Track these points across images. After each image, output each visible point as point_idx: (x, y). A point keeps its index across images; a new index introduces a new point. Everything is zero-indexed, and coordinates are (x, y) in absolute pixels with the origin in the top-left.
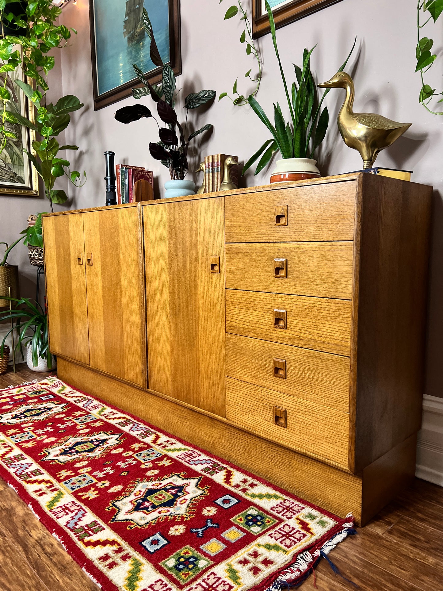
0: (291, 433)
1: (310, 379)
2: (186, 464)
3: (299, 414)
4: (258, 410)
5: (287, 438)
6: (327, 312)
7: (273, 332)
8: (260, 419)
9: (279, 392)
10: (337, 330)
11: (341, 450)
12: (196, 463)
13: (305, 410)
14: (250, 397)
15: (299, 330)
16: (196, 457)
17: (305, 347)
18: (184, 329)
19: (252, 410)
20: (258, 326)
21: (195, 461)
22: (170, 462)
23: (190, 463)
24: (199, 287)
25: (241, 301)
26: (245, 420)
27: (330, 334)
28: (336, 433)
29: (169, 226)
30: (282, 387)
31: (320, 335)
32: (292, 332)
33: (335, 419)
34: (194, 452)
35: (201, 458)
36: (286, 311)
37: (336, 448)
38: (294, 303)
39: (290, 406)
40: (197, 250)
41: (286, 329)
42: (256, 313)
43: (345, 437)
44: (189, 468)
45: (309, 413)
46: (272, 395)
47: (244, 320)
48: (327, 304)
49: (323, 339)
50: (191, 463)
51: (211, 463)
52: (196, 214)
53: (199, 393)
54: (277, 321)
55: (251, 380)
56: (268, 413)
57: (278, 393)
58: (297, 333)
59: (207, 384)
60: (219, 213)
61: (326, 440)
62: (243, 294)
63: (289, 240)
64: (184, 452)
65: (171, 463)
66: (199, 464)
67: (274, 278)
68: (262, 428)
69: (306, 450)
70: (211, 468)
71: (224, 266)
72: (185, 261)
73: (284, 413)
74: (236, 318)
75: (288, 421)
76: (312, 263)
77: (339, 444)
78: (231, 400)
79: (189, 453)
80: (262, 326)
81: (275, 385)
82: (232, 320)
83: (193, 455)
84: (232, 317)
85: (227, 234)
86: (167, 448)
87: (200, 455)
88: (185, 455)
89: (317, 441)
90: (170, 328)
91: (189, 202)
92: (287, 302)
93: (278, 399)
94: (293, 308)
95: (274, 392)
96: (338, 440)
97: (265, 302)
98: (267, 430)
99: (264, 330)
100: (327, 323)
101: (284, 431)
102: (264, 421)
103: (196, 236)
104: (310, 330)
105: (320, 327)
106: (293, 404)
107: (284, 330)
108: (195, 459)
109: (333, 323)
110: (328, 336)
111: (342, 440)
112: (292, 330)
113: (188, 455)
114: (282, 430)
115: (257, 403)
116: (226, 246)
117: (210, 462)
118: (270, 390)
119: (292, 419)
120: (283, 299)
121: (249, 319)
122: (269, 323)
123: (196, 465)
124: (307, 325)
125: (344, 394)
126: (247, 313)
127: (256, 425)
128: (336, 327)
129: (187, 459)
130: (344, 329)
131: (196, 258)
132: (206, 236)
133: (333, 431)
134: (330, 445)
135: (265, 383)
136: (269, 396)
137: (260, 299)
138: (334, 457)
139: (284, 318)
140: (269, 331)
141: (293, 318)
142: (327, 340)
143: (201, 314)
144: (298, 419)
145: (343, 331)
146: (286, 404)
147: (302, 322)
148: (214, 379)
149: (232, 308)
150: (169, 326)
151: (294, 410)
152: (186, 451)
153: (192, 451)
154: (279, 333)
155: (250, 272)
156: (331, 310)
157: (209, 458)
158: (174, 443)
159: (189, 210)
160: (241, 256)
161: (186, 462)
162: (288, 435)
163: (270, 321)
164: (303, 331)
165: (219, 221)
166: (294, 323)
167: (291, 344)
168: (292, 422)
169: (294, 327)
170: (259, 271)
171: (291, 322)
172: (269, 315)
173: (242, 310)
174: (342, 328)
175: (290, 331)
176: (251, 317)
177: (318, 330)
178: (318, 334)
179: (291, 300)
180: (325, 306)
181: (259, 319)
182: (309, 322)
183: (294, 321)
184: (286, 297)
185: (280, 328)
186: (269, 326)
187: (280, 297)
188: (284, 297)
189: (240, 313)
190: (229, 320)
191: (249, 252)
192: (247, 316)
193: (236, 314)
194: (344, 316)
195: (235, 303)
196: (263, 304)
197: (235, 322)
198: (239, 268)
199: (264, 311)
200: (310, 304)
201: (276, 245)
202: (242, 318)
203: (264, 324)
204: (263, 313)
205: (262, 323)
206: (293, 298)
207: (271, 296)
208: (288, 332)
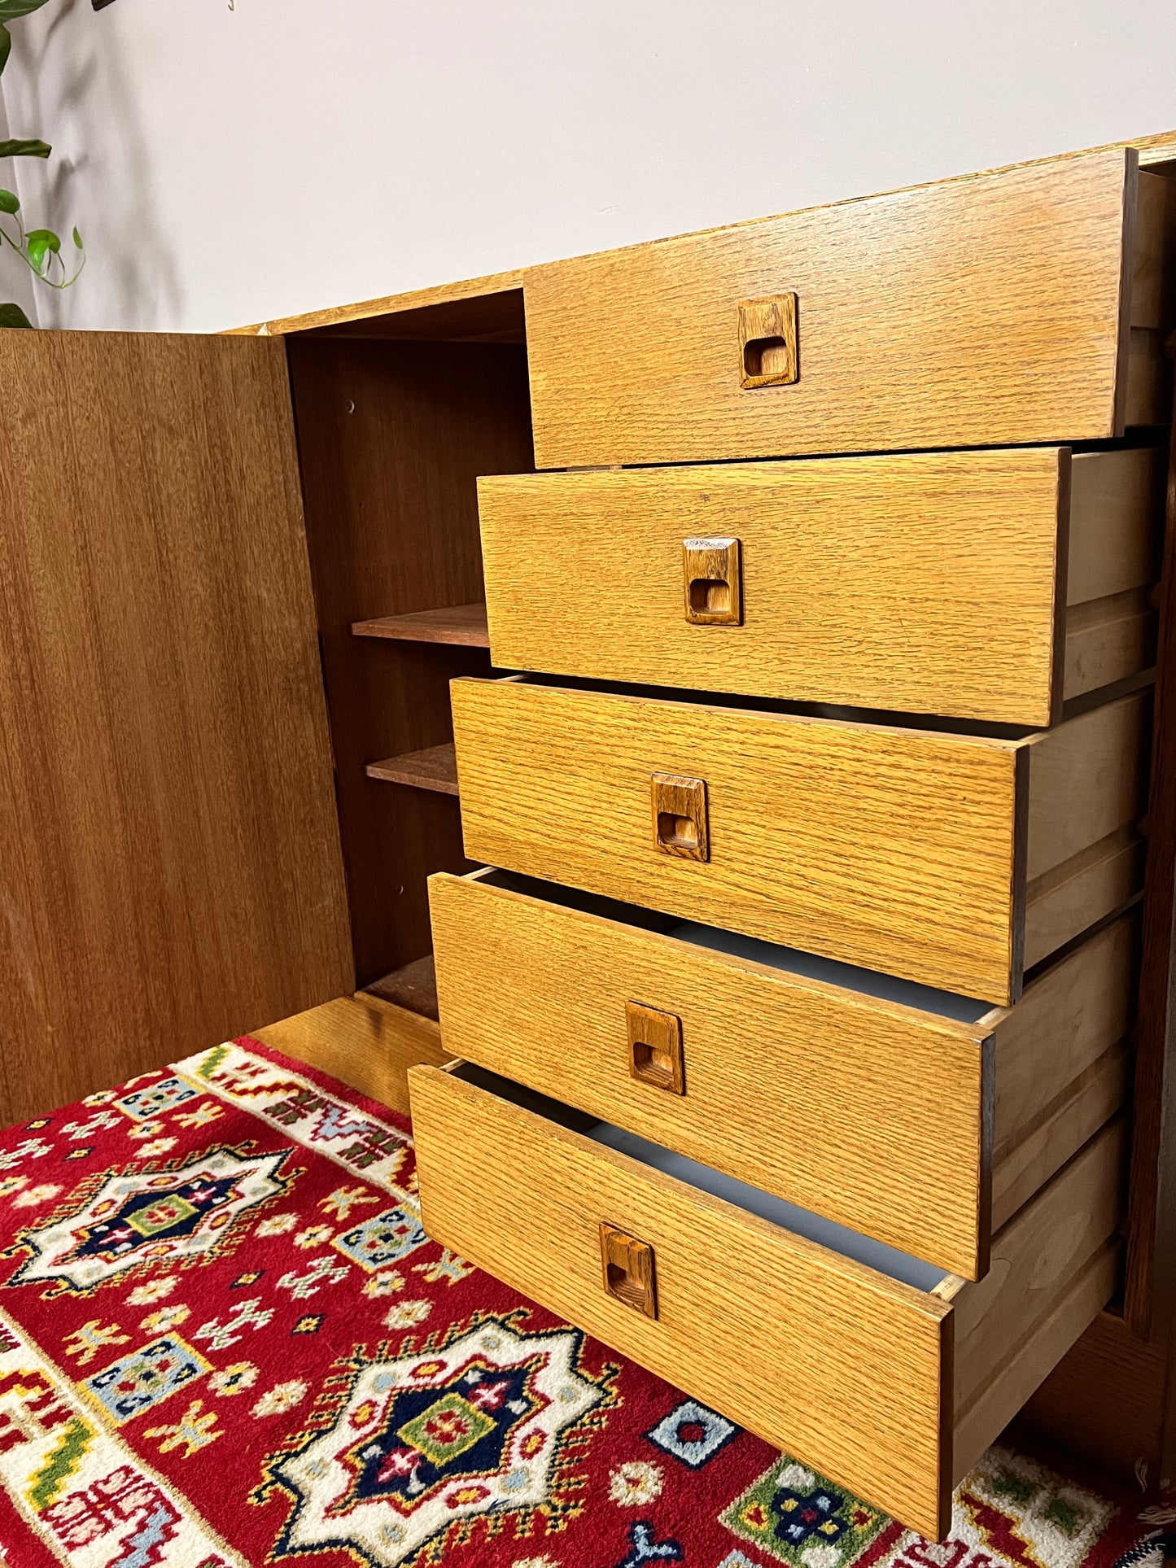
7: (652, 869)
10: (941, 883)
15: (764, 872)
20: (591, 842)
25: (515, 734)
27: (910, 897)
31: (861, 899)
32: (732, 877)
36: (706, 785)
38: (737, 747)
41: (707, 860)
42: (581, 785)
47: (530, 812)
48: (891, 759)
49: (876, 919)
54: (668, 825)
58: (759, 884)
62: (523, 704)
67: (685, 624)
74: (502, 805)
76: (853, 555)
80: (603, 844)
82: (487, 812)
84: (483, 799)
92: (706, 744)
94: (736, 772)
97: (612, 741)
99: (616, 859)
100: (892, 844)
104: (812, 873)
105: (861, 864)
107: (697, 866)
109: (923, 850)
110: (899, 907)
112: (736, 866)
120: (689, 729)
121: (551, 808)
122: (635, 831)
124: (799, 851)
126: (545, 783)
128: (937, 869)
130: (979, 879)
137: (594, 728)
139: (698, 814)
140: (636, 864)
141: (736, 815)
142: (896, 923)
145: (974, 890)
147: (777, 835)
149: (482, 761)
154: (677, 875)
156: (911, 787)
160: (543, 530)
163: (640, 821)
164: (783, 877)
166: (742, 838)
169: (741, 856)
170: (625, 597)
171: (728, 833)
172: (629, 794)
173: (520, 769)
174: (965, 876)
175: (727, 873)
176: (561, 802)
177: (853, 877)
178: (853, 891)
179: (726, 736)
180: (882, 770)
181: (590, 810)
182: (808, 838)
183: (743, 828)
184: (703, 724)
185: (684, 857)
186: (631, 843)
187: (675, 722)
188: (693, 721)
189: (515, 783)
190: (475, 809)
191: (575, 511)
192: (541, 796)
193: (496, 786)
194: (975, 820)
195: (491, 739)
196: (607, 749)
197: (500, 821)
198: (539, 584)
199: (610, 779)
200: (810, 757)
201: (691, 479)
202: (522, 802)
203: (615, 835)
204: (607, 789)
205: (606, 831)
206: (734, 726)
207: (636, 716)
208: (719, 877)
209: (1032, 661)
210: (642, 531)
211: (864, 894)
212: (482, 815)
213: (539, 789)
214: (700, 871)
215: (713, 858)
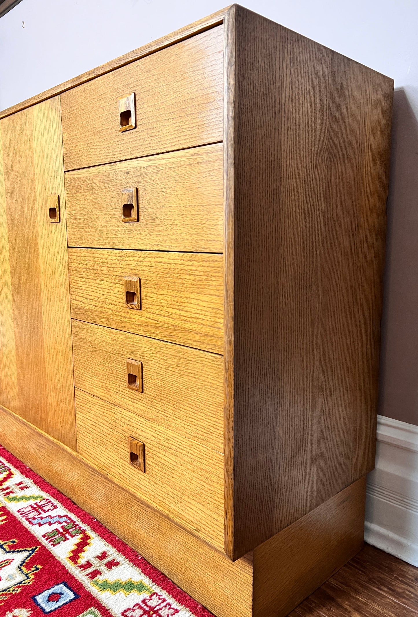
0: (151, 482)
1: (173, 393)
2: (26, 524)
3: (160, 451)
4: (111, 441)
5: (147, 490)
6: (192, 277)
7: (125, 315)
8: (115, 456)
9: (135, 413)
10: (205, 309)
11: (215, 516)
12: (42, 522)
13: (167, 445)
14: (102, 421)
15: (156, 311)
16: (48, 510)
17: (165, 339)
18: (28, 315)
19: (104, 441)
20: (107, 306)
21: (42, 518)
22: (2, 521)
23: (33, 521)
24: (40, 248)
25: (86, 267)
26: (98, 457)
27: (197, 315)
28: (207, 486)
29: (5, 155)
30: (139, 406)
31: (184, 318)
32: (148, 315)
33: (205, 462)
34: (50, 502)
35: (53, 513)
36: (140, 279)
37: (208, 512)
38: (149, 264)
39: (150, 437)
40: (35, 188)
41: (141, 309)
42: (104, 285)
43: (219, 496)
44: (26, 531)
45: (173, 451)
46: (127, 418)
48: (191, 263)
49: (187, 326)
50: (35, 522)
51: (66, 522)
52: (31, 130)
53: (47, 413)
54: (129, 297)
55: (103, 394)
56: (123, 447)
57: (134, 415)
58: (155, 317)
59: (55, 399)
60: (55, 123)
61: (194, 498)
62: (88, 255)
63: (139, 155)
64: (32, 502)
65: (4, 522)
66: (45, 523)
67: (123, 223)
68: (117, 469)
69: (169, 511)
70: (61, 530)
71: (64, 210)
72: (23, 207)
73: (142, 448)
74: (82, 295)
75: (147, 461)
76: (169, 191)
77: (211, 506)
78: (82, 424)
79: (40, 504)
80: (111, 307)
81: (130, 403)
82: (78, 298)
83: (44, 508)
84: (78, 294)
85: (67, 156)
86: (12, 495)
87: (56, 507)
88: (32, 507)
89: (184, 497)
90: (14, 313)
91: (22, 112)
92: (141, 264)
93: (135, 425)
94: (149, 274)
95: (130, 413)
96: (210, 499)
97: (114, 266)
98: (123, 474)
99: (115, 313)
100: (192, 296)
101: (143, 477)
102: (119, 459)
103: (33, 165)
104: (170, 310)
105: (183, 305)
106: (153, 434)
107: (139, 312)
108: (44, 515)
109: (201, 297)
110: (194, 320)
111: (216, 500)
112: (149, 310)
113: (37, 508)
114: (140, 476)
115: (110, 430)
116: (66, 176)
117: (65, 519)
118: (124, 411)
119: (151, 459)
120: (136, 258)
121: (96, 294)
122: (120, 300)
123: (40, 525)
124: (166, 302)
125: (217, 420)
126: (94, 285)
127: (111, 466)
128: (204, 304)
129: (31, 516)
130: (215, 306)
131: (34, 201)
132: (43, 163)
133: (204, 484)
134: (201, 507)
135: (118, 399)
136: (123, 420)
137: (109, 261)
138: (205, 527)
139: (137, 291)
140: (120, 314)
141: (149, 290)
142: (194, 326)
143: (44, 291)
144: (159, 459)
145: (214, 311)
146: (144, 434)
147: (160, 297)
148: (62, 391)
149: (76, 279)
150: (12, 311)
151: (153, 443)
152: (38, 501)
153: (47, 500)
154: (132, 316)
155: (94, 217)
156: (197, 273)
157: (66, 514)
158: (27, 487)
159: (24, 125)
160: (82, 191)
161: (28, 519)
162: (148, 483)
163: (120, 296)
164: (162, 313)
165: (56, 137)
166: (151, 299)
167: (148, 334)
168: (152, 464)
169: (150, 306)
170: (105, 214)
171: (147, 298)
172: (119, 286)
173: (87, 280)
174: (212, 305)
175: (146, 314)
176: (99, 292)
177: (181, 310)
178: (181, 315)
179: (146, 260)
180: (189, 267)
181: (107, 294)
182: (169, 296)
183: (151, 295)
184: (139, 256)
185: (134, 309)
186: (119, 305)
187: (131, 256)
188: (136, 255)
189: (86, 286)
190: (74, 298)
191: (91, 182)
192: (93, 290)
193: (80, 288)
194: (215, 283)
195: (79, 270)
196: (112, 269)
197: (81, 301)
198: (81, 212)
199: (113, 281)
200: (169, 265)
201: (124, 166)
202: (88, 293)
203: (115, 303)
204: (112, 285)
205: (111, 302)
206: (148, 256)
207: (120, 255)
208: (144, 315)
209: (219, 227)
210: (110, 188)
211: (184, 316)
212: (76, 300)
213: (93, 287)
214: (139, 314)
215: (142, 308)
